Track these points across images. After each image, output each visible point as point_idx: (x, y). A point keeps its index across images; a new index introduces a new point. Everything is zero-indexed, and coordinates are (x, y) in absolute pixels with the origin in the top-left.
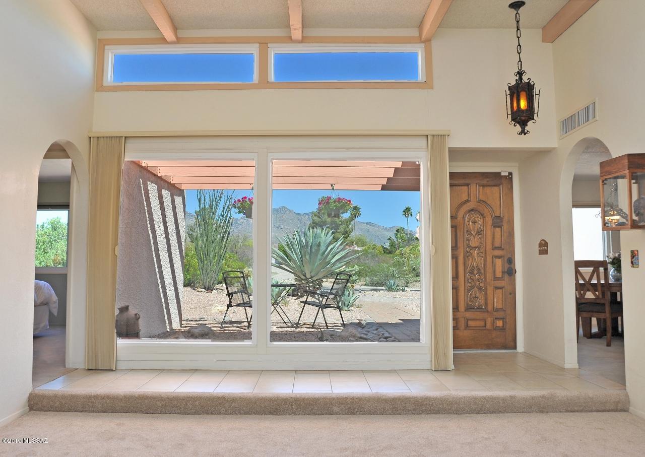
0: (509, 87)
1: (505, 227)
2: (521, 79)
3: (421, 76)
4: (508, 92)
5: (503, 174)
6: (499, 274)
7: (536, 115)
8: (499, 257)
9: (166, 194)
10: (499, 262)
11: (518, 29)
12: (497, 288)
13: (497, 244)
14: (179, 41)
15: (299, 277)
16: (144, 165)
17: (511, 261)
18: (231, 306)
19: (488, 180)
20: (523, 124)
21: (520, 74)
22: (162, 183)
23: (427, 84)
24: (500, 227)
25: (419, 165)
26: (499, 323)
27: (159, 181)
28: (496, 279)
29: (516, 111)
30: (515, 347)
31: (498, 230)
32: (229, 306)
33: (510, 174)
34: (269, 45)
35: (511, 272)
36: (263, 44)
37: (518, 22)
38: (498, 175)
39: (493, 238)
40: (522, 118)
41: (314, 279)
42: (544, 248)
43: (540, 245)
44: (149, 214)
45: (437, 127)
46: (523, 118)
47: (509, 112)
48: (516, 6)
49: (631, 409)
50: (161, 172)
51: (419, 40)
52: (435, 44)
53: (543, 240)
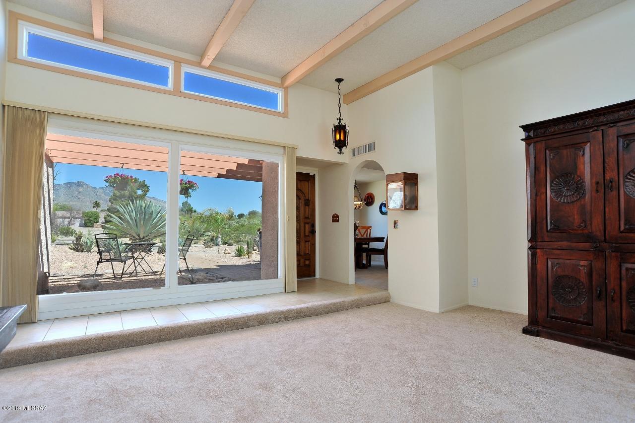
0: (334, 126)
1: (311, 206)
2: (340, 122)
3: (280, 108)
4: (333, 130)
5: (311, 174)
6: (307, 234)
7: (348, 144)
8: (308, 223)
10: (307, 226)
11: (339, 94)
12: (306, 242)
13: (306, 216)
14: (105, 40)
15: (134, 237)
17: (313, 226)
18: (101, 262)
19: (303, 177)
20: (340, 148)
21: (340, 119)
23: (284, 115)
24: (308, 206)
25: (278, 164)
26: (307, 262)
28: (306, 236)
29: (338, 141)
30: (315, 276)
31: (307, 207)
32: (99, 262)
33: (314, 175)
34: (182, 64)
35: (313, 232)
36: (178, 62)
37: (339, 90)
38: (308, 174)
39: (305, 212)
40: (341, 145)
41: (147, 238)
42: (335, 218)
43: (333, 217)
45: (289, 141)
47: (334, 140)
48: (339, 81)
49: (391, 300)
51: (281, 86)
52: (290, 91)
53: (335, 214)
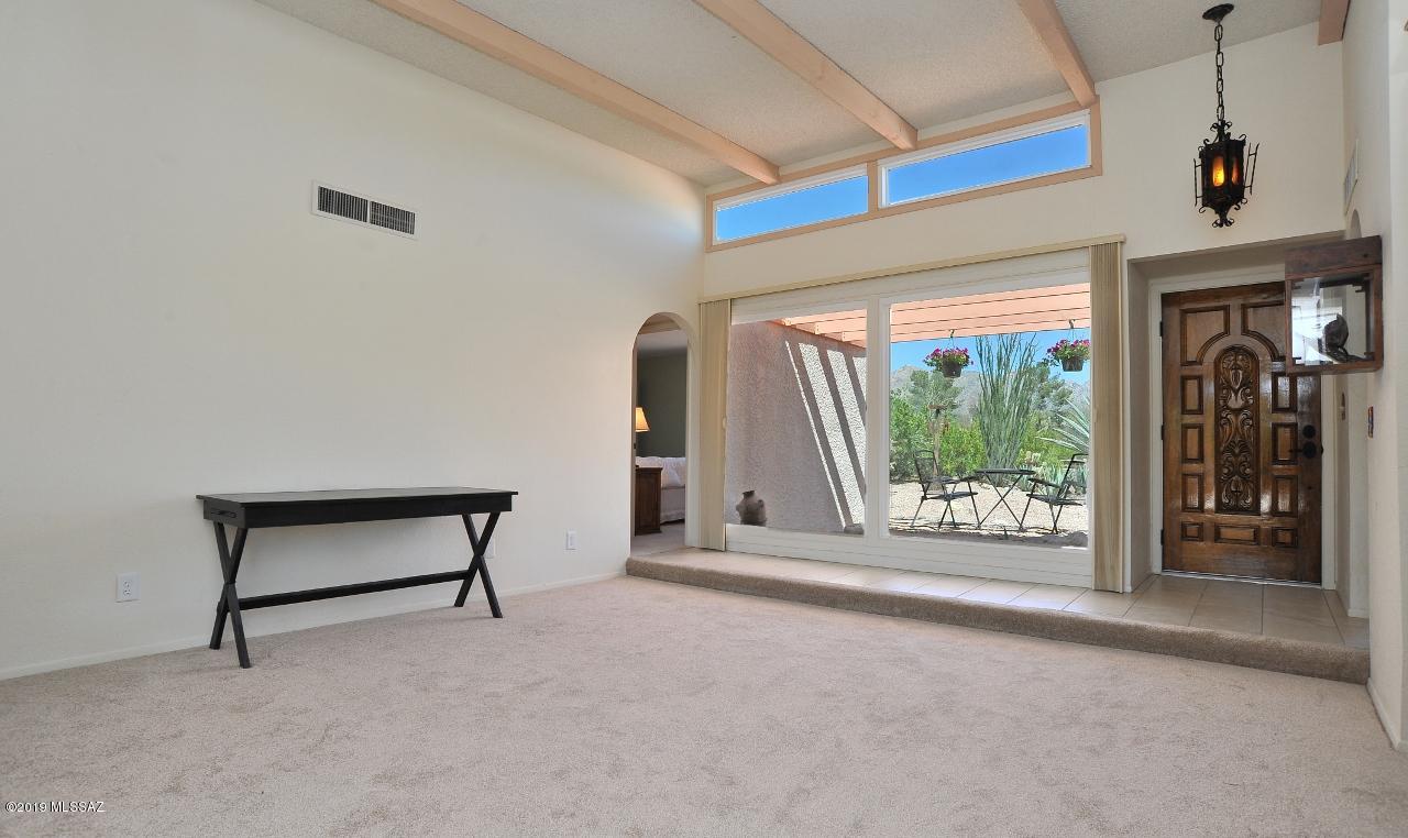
2: (1221, 134)
4: (1199, 162)
6: (1284, 454)
7: (1247, 190)
8: (1287, 425)
9: (835, 357)
10: (1284, 433)
11: (1219, 52)
12: (1280, 478)
13: (1283, 404)
16: (787, 324)
17: (1312, 432)
18: (926, 499)
19: (1265, 296)
20: (1224, 209)
21: (1221, 126)
22: (824, 342)
23: (1095, 170)
26: (1284, 537)
27: (821, 340)
28: (1278, 461)
30: (1318, 580)
31: (1283, 379)
32: (924, 498)
35: (1311, 452)
37: (1219, 40)
38: (1279, 285)
39: (1274, 393)
40: (1223, 200)
44: (803, 383)
45: (1104, 232)
46: (1219, 200)
47: (1200, 193)
48: (1217, 14)
50: (820, 329)
